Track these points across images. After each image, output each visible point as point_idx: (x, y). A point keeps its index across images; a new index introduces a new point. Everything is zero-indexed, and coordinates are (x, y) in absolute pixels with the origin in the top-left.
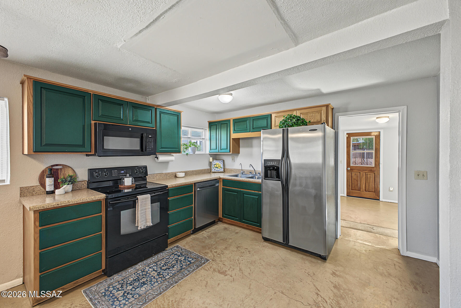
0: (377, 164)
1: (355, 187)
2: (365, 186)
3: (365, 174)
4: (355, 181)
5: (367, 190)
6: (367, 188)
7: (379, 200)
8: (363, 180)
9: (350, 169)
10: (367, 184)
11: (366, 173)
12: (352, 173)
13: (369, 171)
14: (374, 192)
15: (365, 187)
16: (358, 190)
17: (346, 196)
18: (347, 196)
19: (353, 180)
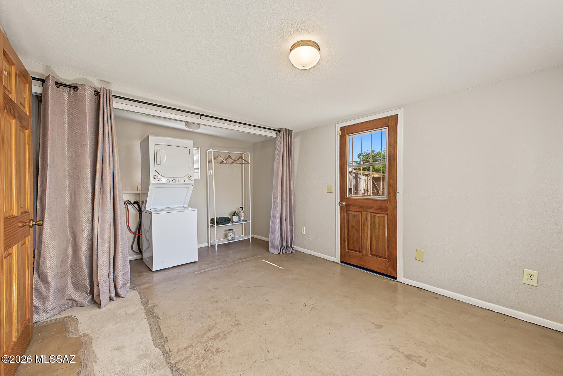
0: (392, 192)
1: (353, 243)
2: (371, 242)
3: (371, 215)
4: (354, 230)
5: (374, 253)
6: (374, 248)
7: (396, 278)
8: (367, 230)
9: (346, 204)
10: (374, 238)
11: (373, 214)
12: (350, 212)
13: (377, 209)
14: (386, 258)
15: (371, 246)
16: (360, 252)
17: (339, 262)
18: (341, 262)
19: (350, 227)
